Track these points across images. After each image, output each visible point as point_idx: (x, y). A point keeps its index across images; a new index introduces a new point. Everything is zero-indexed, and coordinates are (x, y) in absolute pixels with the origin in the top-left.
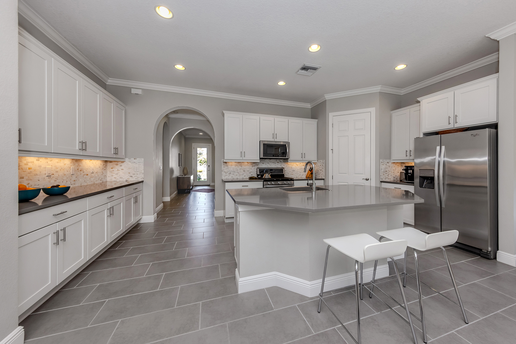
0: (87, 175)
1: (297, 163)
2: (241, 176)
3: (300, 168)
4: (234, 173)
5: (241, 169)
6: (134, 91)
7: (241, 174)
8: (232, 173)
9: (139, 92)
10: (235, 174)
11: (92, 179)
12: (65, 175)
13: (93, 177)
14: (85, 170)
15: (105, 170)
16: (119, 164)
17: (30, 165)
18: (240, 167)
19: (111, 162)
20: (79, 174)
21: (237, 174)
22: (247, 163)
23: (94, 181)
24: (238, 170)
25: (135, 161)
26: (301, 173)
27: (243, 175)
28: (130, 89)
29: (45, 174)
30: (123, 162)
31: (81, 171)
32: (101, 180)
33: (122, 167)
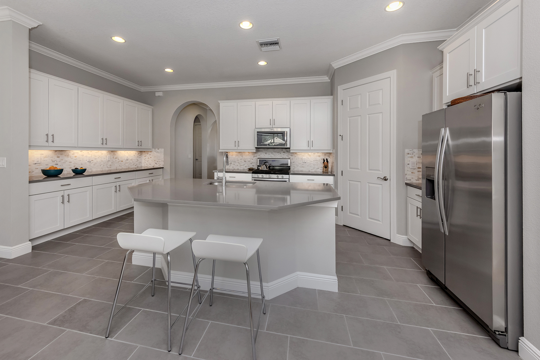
0: (122, 161)
1: (310, 154)
2: (241, 166)
3: (314, 159)
4: (234, 163)
5: (241, 159)
6: (157, 94)
7: (242, 164)
8: (233, 163)
9: (160, 94)
10: (236, 164)
11: (127, 165)
12: (102, 161)
13: (127, 163)
14: (119, 158)
15: (140, 157)
16: (149, 153)
17: (76, 155)
18: (241, 158)
19: (144, 152)
20: (115, 160)
21: (238, 164)
22: (248, 153)
23: (129, 166)
24: (238, 160)
25: (158, 151)
26: (315, 166)
27: (243, 165)
28: (154, 93)
29: (87, 160)
30: (151, 152)
31: (116, 158)
32: (136, 165)
33: (151, 156)
